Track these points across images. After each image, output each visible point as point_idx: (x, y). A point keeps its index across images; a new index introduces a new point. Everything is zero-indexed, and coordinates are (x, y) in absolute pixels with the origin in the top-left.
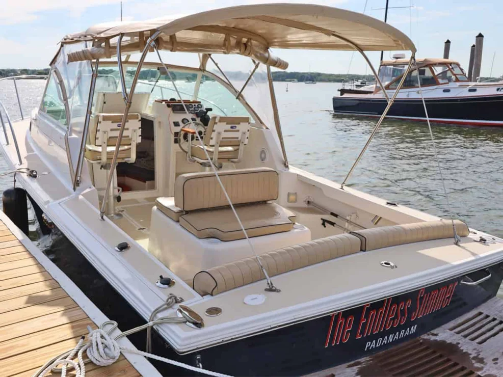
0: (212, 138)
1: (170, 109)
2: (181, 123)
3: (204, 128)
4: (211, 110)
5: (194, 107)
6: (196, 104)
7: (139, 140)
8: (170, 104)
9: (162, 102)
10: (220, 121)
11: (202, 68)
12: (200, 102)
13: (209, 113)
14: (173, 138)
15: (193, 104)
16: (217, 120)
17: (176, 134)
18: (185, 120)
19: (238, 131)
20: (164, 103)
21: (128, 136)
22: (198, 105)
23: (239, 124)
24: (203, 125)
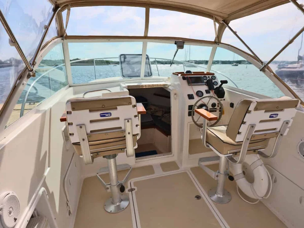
0: (239, 133)
1: (185, 82)
2: (195, 96)
3: (218, 100)
4: (226, 82)
5: (208, 78)
6: (210, 76)
7: (138, 130)
8: (186, 76)
9: (178, 75)
10: (256, 109)
11: (217, 41)
12: (214, 74)
13: (224, 86)
14: (187, 111)
15: (207, 76)
16: (252, 108)
17: (191, 107)
18: (199, 92)
19: (278, 120)
20: (180, 75)
21: (121, 128)
22: (212, 77)
23: (282, 110)
24: (216, 97)
